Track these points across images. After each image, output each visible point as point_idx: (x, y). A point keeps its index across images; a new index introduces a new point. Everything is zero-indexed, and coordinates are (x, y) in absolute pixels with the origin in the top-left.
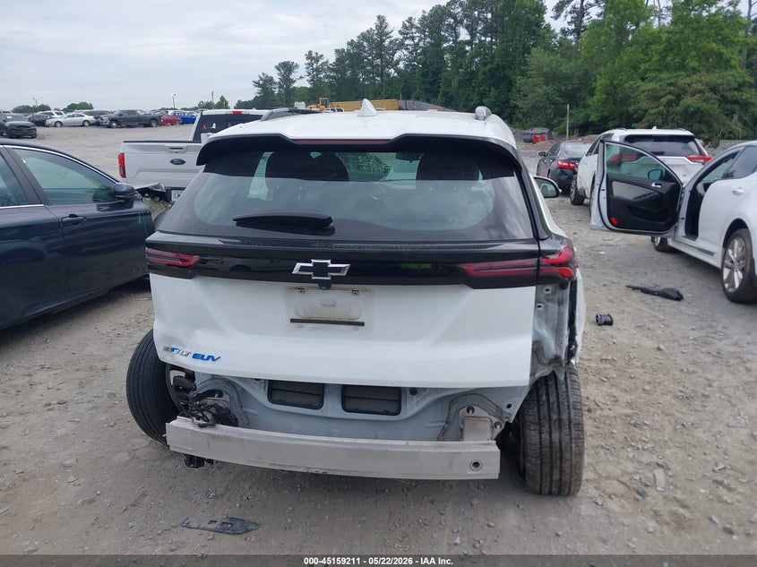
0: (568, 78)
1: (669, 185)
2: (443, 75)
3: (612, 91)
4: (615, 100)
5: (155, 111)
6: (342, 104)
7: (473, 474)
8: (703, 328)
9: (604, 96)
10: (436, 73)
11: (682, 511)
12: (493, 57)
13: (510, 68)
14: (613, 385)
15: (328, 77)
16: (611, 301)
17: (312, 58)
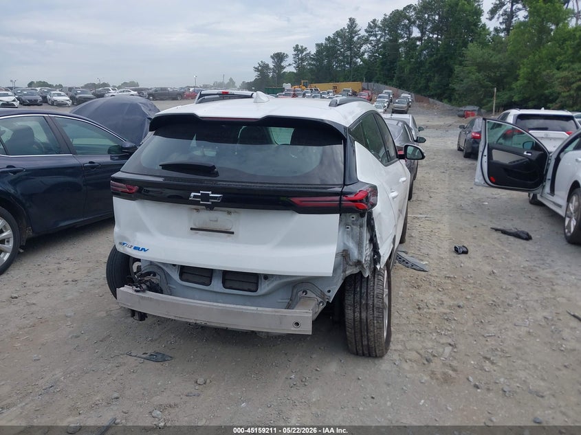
0: (498, 66)
1: (538, 153)
2: (398, 63)
3: (532, 77)
4: (535, 84)
5: (182, 88)
6: (319, 86)
7: (294, 330)
8: (535, 260)
9: (526, 81)
10: (393, 62)
11: (451, 372)
12: (438, 50)
13: (451, 58)
14: (445, 294)
15: (310, 64)
16: (475, 238)
17: (298, 50)
